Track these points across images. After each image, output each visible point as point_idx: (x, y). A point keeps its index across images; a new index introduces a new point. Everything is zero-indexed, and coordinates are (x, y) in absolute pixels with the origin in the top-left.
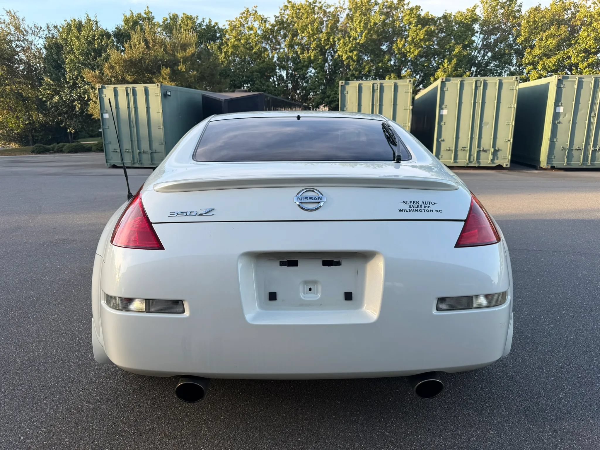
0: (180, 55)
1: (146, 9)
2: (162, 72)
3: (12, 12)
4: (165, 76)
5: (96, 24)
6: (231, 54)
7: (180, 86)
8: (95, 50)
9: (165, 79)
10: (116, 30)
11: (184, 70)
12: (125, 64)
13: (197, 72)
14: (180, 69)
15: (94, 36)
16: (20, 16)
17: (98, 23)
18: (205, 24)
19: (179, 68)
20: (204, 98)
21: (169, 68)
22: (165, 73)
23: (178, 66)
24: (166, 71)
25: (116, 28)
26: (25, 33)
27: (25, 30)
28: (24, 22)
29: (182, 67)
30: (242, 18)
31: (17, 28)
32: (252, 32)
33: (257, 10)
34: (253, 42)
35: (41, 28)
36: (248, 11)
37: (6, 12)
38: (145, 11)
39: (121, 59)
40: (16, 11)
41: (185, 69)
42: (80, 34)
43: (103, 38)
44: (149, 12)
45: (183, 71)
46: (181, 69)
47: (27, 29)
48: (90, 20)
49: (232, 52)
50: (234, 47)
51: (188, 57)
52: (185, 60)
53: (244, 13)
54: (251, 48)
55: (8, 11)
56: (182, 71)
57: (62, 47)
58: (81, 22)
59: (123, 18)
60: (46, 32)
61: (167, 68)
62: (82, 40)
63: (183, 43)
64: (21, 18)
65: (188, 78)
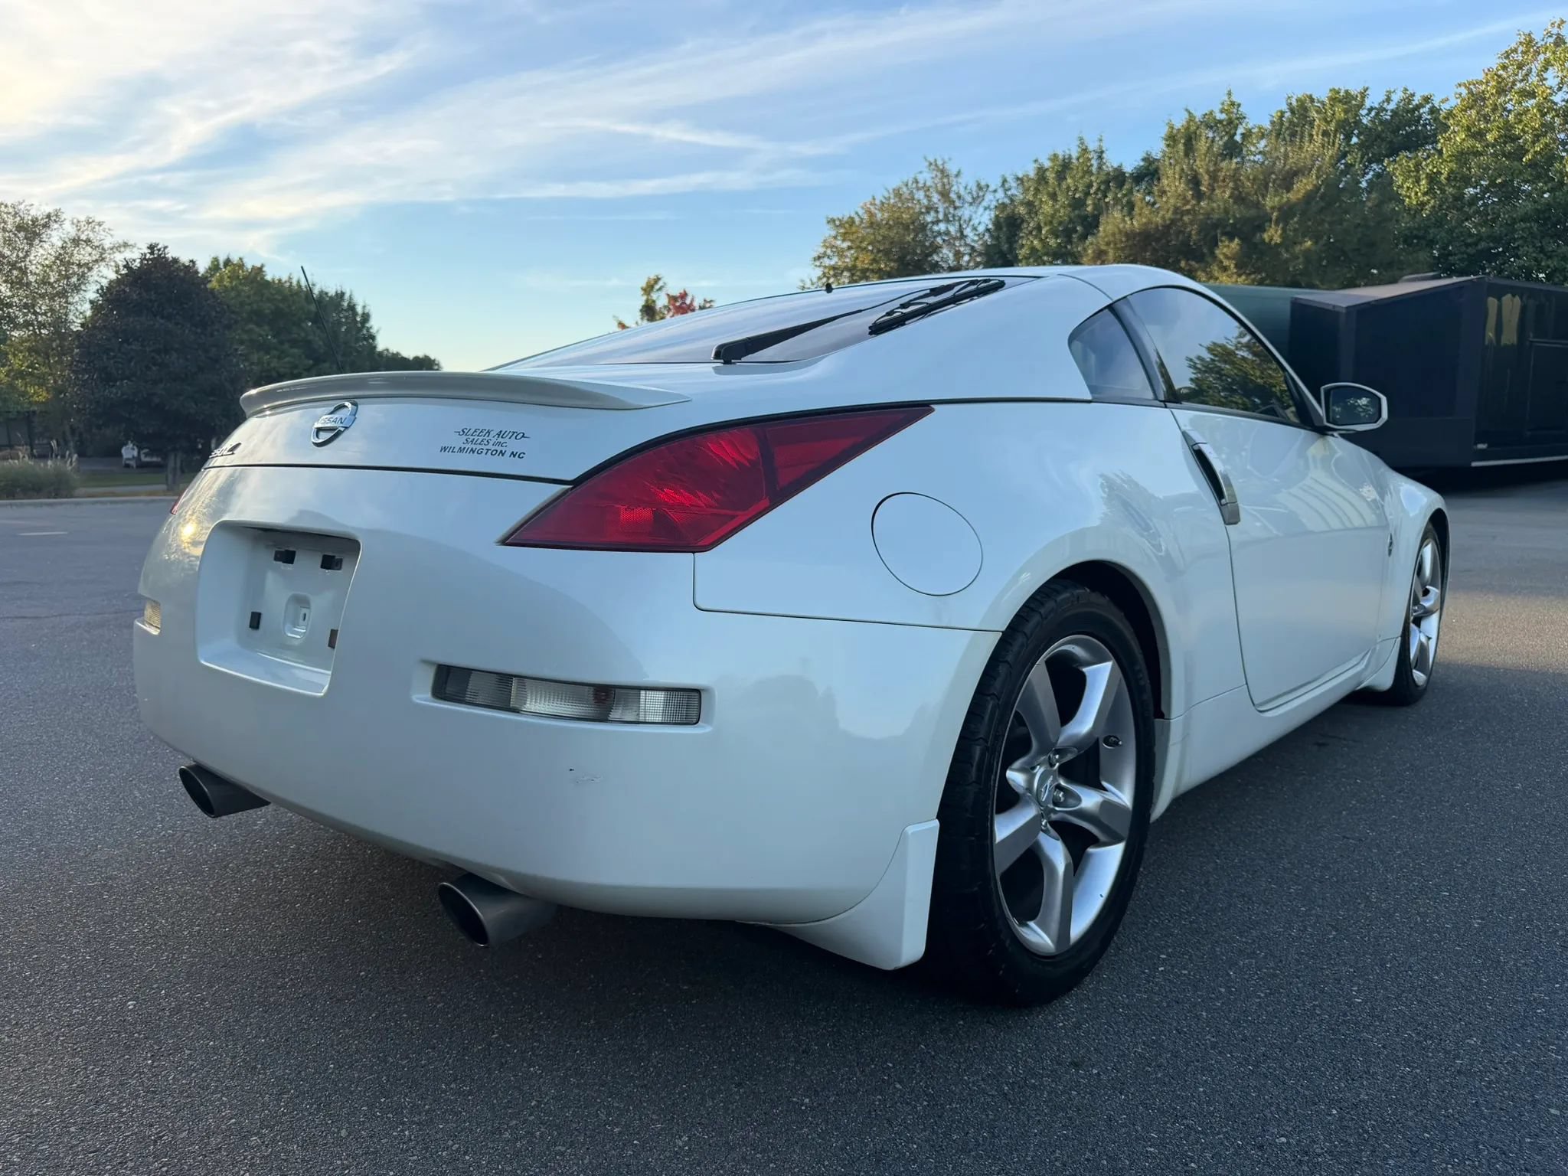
0: (1271, 201)
1: (1226, 98)
2: (1217, 252)
3: (939, 163)
4: (1226, 263)
5: (1100, 157)
6: (1448, 179)
7: (1267, 285)
8: (1083, 219)
9: (1225, 269)
10: (1142, 164)
11: (1277, 239)
12: (1130, 243)
13: (1316, 243)
14: (1267, 240)
15: (1090, 185)
16: (952, 169)
17: (1104, 155)
18: (1392, 106)
19: (1266, 236)
20: (1298, 307)
21: (1236, 240)
22: (1224, 254)
23: (1265, 231)
24: (1228, 248)
25: (1144, 160)
26: (957, 204)
27: (959, 197)
28: (960, 180)
29: (1273, 234)
30: (1504, 68)
31: (945, 194)
32: (1531, 103)
33: (1563, 32)
34: (1525, 132)
35: (988, 186)
36: (1531, 40)
37: (927, 164)
38: (1223, 104)
39: (1120, 232)
40: (946, 159)
41: (1281, 236)
42: (1059, 185)
43: (1108, 188)
44: (1233, 104)
45: (1276, 243)
46: (1271, 239)
47: (962, 192)
48: (1085, 150)
49: (1451, 171)
50: (1462, 157)
51: (1296, 204)
52: (1286, 213)
53: (1515, 51)
54: (1522, 151)
55: (932, 161)
56: (1273, 243)
57: (1023, 221)
58: (1070, 157)
59: (1164, 131)
60: (1000, 195)
61: (1231, 239)
62: (1062, 199)
63: (1291, 168)
64: (954, 172)
65: (1287, 261)
